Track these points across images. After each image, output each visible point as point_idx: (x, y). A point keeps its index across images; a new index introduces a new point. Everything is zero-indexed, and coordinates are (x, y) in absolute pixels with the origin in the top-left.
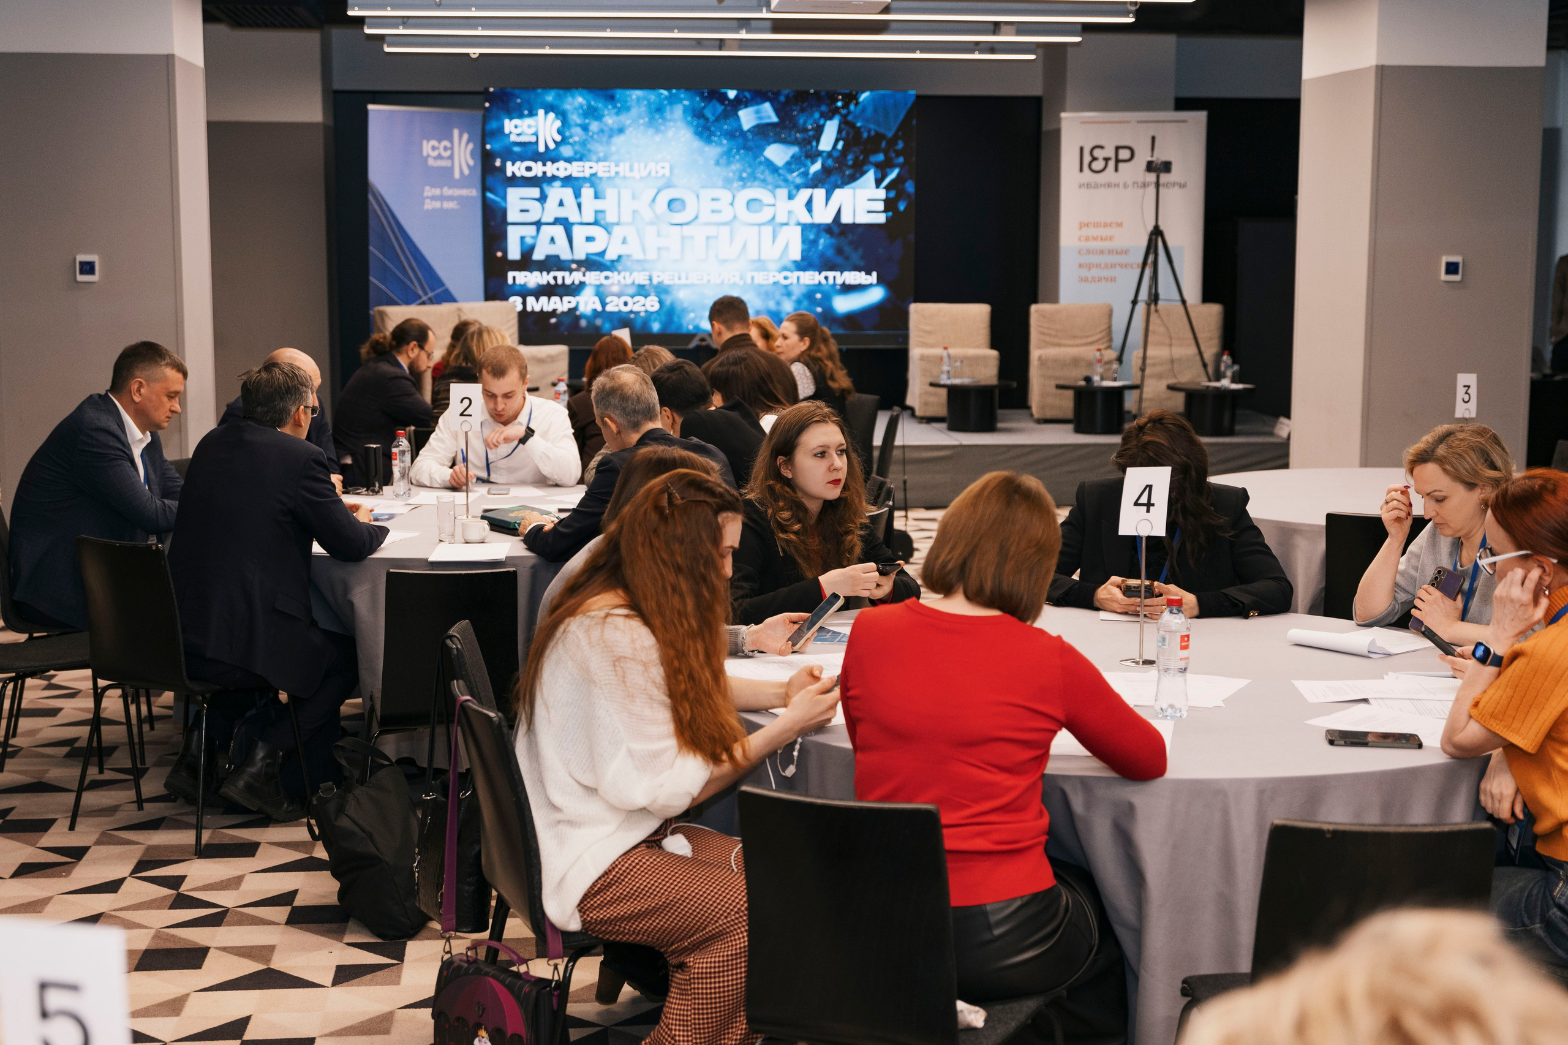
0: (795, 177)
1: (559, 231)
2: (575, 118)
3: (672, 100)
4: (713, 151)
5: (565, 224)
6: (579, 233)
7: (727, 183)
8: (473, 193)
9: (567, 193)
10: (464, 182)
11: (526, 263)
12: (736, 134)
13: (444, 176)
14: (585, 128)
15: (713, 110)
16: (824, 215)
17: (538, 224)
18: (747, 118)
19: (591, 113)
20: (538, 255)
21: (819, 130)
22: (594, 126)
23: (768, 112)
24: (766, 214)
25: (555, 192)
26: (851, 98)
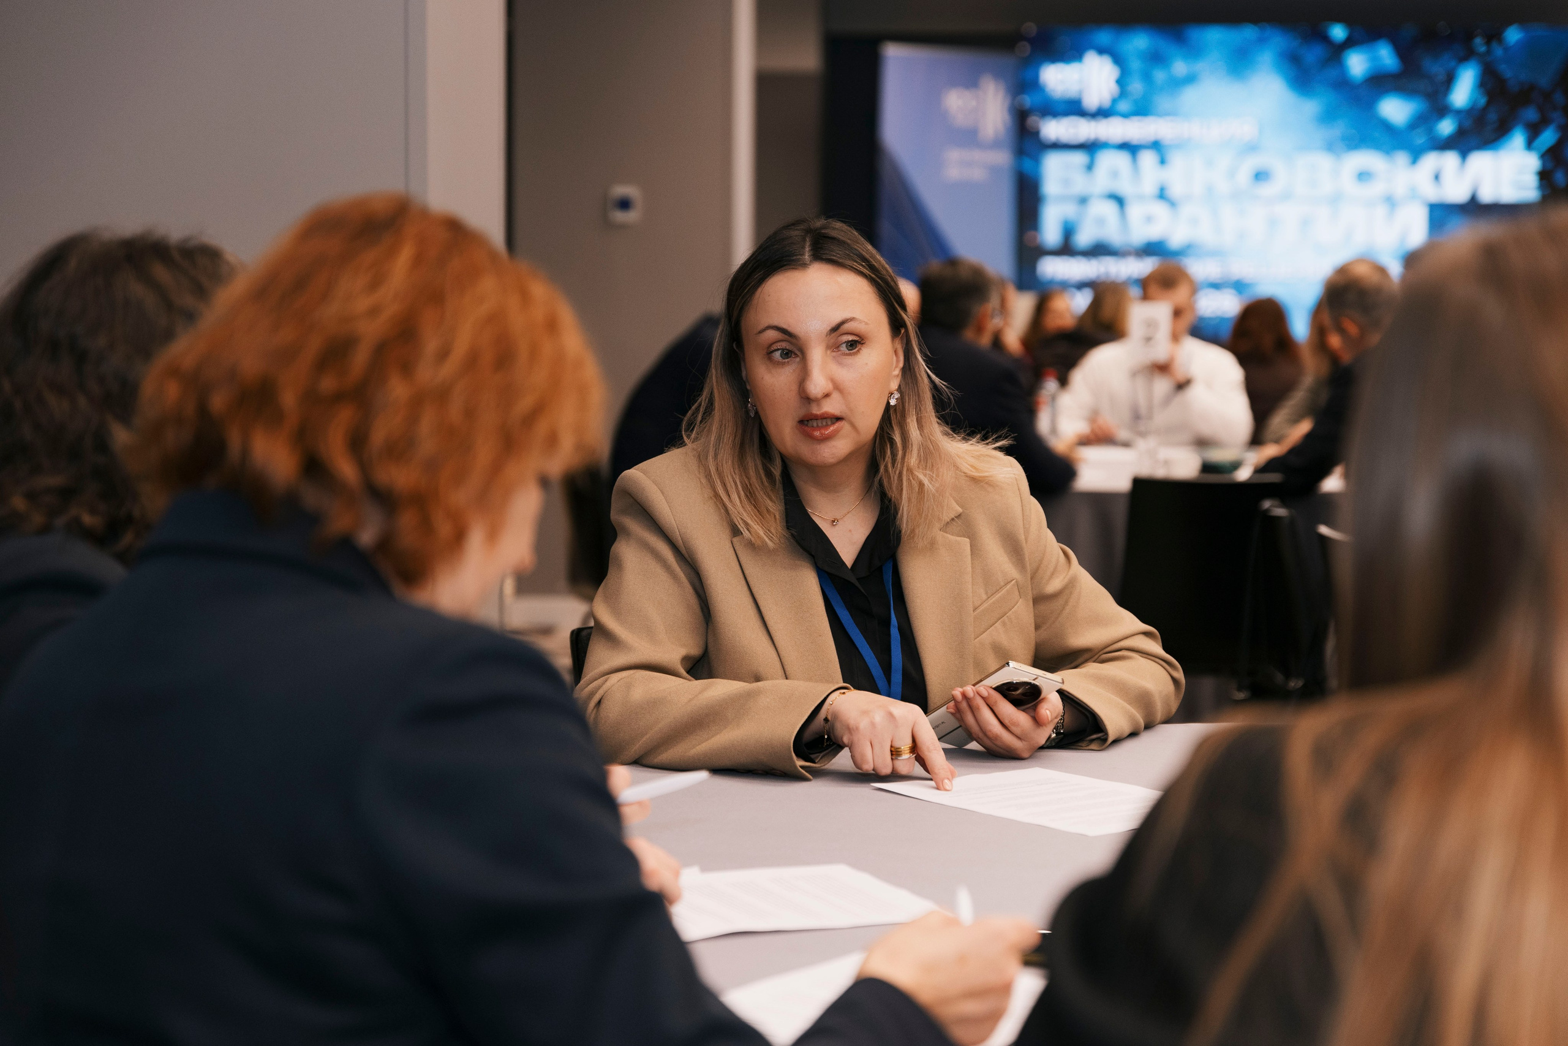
0: (1420, 140)
1: (1109, 209)
2: (1135, 64)
3: (1262, 41)
4: (1311, 107)
5: (1119, 200)
6: (1135, 211)
7: (1330, 147)
8: (1003, 158)
9: (1121, 160)
10: (996, 145)
11: (1067, 249)
12: (1344, 85)
13: (969, 137)
14: (1147, 77)
15: (1313, 54)
16: (1456, 192)
17: (1083, 200)
18: (1357, 64)
19: (1156, 58)
20: (1084, 238)
21: (1449, 80)
22: (1159, 75)
23: (1386, 56)
24: (1377, 188)
25: (1108, 160)
26: (1494, 36)
